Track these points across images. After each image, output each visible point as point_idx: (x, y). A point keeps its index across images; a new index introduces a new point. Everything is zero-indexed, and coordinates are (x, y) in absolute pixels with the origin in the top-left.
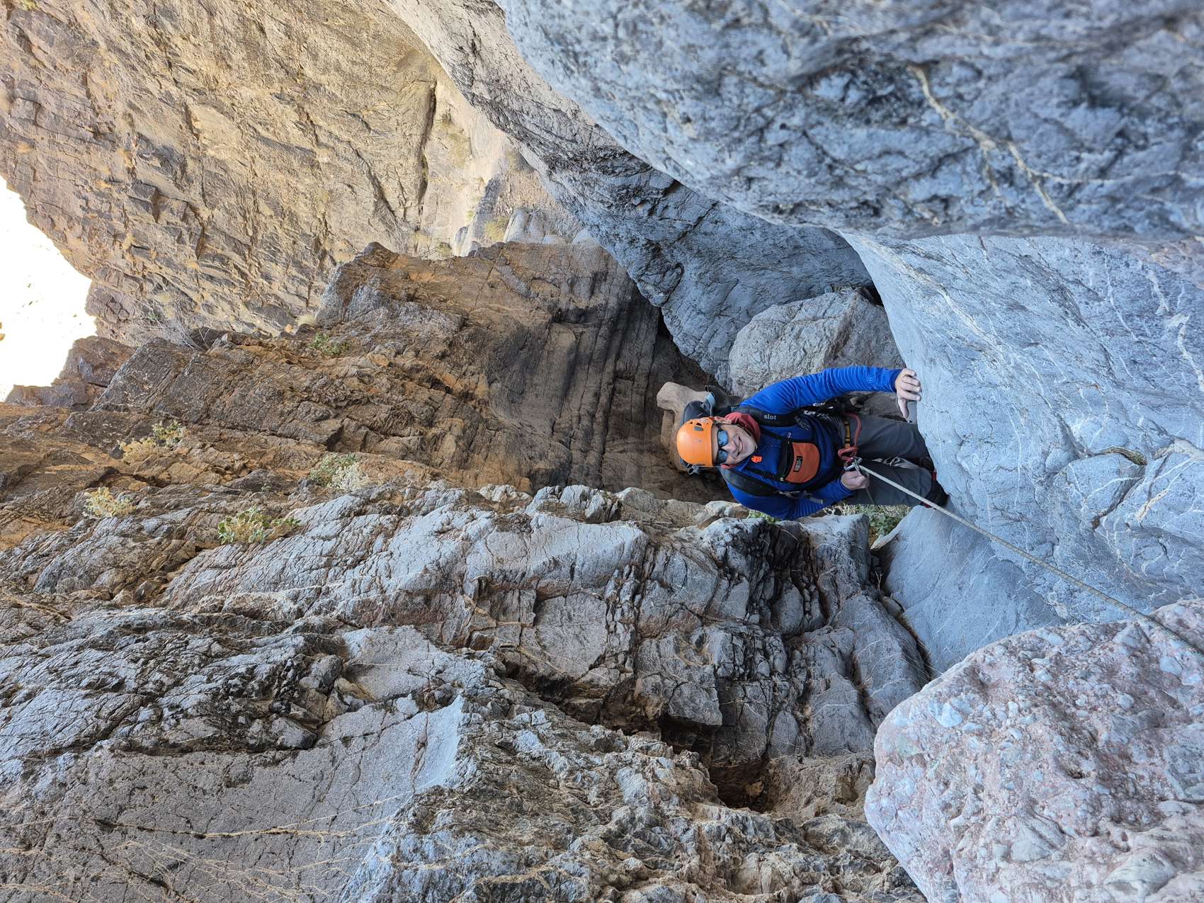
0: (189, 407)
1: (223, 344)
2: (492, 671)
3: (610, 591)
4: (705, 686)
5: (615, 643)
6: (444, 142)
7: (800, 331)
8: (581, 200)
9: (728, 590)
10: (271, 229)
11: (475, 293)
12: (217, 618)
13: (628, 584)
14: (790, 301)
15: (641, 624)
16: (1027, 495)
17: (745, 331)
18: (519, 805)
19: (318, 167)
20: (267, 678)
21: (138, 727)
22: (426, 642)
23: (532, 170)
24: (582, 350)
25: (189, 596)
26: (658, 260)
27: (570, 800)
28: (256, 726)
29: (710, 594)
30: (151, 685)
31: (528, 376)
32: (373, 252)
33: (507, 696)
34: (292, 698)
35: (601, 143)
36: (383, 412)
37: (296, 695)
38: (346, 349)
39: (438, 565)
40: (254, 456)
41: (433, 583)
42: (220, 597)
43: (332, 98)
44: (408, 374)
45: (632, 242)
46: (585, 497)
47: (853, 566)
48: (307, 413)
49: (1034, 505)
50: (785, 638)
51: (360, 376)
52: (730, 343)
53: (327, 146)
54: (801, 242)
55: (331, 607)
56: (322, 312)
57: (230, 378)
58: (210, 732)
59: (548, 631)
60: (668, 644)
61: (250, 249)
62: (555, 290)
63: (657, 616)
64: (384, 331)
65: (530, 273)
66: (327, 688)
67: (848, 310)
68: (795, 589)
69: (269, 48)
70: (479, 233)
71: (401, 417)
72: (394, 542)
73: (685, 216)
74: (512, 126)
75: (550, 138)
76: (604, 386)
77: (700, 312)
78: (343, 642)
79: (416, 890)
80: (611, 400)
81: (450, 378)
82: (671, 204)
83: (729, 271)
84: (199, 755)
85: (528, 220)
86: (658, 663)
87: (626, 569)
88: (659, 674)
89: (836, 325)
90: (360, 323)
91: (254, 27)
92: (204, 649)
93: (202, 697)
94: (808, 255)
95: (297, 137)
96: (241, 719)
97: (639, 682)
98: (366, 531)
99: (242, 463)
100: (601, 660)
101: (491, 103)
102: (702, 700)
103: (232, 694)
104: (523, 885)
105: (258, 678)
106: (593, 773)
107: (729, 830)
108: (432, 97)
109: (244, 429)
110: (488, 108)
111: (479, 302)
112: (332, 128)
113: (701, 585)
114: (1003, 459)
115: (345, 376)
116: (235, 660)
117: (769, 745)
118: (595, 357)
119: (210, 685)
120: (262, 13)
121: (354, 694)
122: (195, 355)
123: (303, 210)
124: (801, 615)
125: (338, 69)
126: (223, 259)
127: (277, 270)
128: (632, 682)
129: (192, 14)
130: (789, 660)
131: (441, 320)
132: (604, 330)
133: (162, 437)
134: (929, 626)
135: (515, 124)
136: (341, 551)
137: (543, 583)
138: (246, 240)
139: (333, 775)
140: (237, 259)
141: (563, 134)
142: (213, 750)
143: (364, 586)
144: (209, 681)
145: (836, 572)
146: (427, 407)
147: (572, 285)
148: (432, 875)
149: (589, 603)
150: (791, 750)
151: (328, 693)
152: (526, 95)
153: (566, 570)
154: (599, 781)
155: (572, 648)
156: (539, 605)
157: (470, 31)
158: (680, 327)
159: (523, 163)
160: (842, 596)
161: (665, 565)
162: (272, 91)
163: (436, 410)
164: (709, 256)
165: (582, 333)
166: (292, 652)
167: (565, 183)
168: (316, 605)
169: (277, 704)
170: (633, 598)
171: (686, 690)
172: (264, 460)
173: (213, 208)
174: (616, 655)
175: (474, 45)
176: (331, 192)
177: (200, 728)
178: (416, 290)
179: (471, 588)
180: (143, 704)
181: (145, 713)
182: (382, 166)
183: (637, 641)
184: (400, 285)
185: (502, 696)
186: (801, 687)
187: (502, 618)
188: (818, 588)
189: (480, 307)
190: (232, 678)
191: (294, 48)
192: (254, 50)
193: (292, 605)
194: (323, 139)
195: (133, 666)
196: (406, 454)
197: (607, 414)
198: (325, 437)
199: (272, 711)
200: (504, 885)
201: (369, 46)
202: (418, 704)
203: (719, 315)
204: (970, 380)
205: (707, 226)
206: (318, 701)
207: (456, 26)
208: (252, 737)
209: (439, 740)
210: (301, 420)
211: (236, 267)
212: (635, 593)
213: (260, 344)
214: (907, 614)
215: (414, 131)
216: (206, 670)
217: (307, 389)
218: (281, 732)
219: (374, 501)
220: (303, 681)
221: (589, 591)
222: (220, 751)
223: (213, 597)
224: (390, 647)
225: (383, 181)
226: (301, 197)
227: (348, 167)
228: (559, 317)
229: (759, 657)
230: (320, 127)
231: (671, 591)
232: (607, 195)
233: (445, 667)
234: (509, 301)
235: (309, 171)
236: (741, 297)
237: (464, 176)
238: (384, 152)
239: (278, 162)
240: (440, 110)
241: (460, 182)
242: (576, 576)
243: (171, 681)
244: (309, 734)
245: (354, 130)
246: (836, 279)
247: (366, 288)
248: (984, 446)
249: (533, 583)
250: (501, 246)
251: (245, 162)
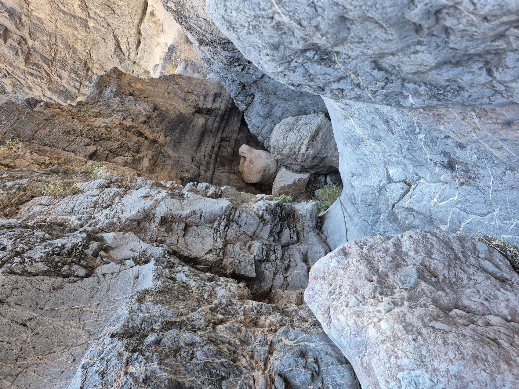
0: (24, 134)
1: (41, 106)
2: (166, 252)
3: (216, 225)
4: (250, 263)
5: (216, 245)
6: (150, 24)
7: (300, 128)
8: (212, 60)
9: (262, 228)
10: (63, 54)
11: (161, 95)
12: (44, 225)
13: (223, 222)
14: (297, 115)
15: (227, 238)
16: (373, 196)
17: (277, 126)
18: (178, 297)
19: (89, 28)
20: (71, 249)
21: (14, 265)
22: (139, 239)
23: (192, 43)
24: (208, 126)
25: (30, 216)
26: (244, 91)
27: (197, 296)
28: (66, 267)
29: (255, 229)
30: (19, 249)
31: (183, 135)
32: (114, 71)
33: (172, 261)
34: (81, 257)
35: (223, 37)
36: (116, 145)
37: (83, 256)
38: (99, 114)
39: (144, 210)
40: (55, 158)
41: (142, 217)
42: (45, 217)
44: (128, 129)
45: (233, 82)
46: (207, 188)
47: (310, 222)
48: (80, 142)
49: (375, 200)
50: (282, 247)
51: (106, 128)
52: (271, 131)
53: (94, 19)
55: (96, 224)
56: (89, 96)
57: (45, 122)
58: (46, 268)
59: (189, 239)
60: (237, 247)
61: (52, 63)
62: (197, 98)
63: (234, 236)
64: (118, 108)
65: (186, 89)
66: (96, 254)
67: (320, 122)
68: (288, 229)
70: (164, 68)
71: (124, 148)
72: (124, 200)
73: (257, 73)
74: (184, 23)
75: (201, 31)
76: (216, 143)
77: (260, 116)
78: (103, 237)
79: (138, 322)
80: (219, 150)
81: (147, 133)
82: (251, 68)
83: (273, 99)
84: (42, 277)
85: (187, 65)
86: (233, 253)
87: (223, 217)
88: (233, 258)
89: (314, 127)
90: (107, 104)
92: (42, 236)
93: (42, 254)
94: (306, 97)
95: (79, 12)
96: (59, 264)
97: (225, 260)
98: (111, 194)
99: (49, 161)
100: (210, 251)
101: (175, 12)
102: (249, 268)
103: (55, 254)
104: (179, 322)
105: (67, 249)
106: (206, 288)
107: (256, 308)
108: (146, 3)
109: (50, 146)
110: (174, 13)
111: (163, 100)
112: (97, 11)
113: (252, 225)
115: (99, 127)
116: (56, 241)
117: (272, 285)
118: (213, 130)
119: (46, 250)
121: (107, 257)
122: (28, 110)
123: (79, 47)
124: (289, 239)
126: (38, 66)
127: (65, 74)
128: (222, 260)
130: (283, 255)
131: (145, 106)
132: (218, 119)
133: (12, 146)
134: (335, 244)
135: (186, 22)
136: (100, 202)
137: (188, 220)
138: (50, 58)
139: (98, 288)
140: (45, 66)
141: (207, 30)
142: (47, 275)
143: (111, 216)
144: (45, 248)
145: (304, 223)
146: (136, 144)
147: (205, 97)
148: (144, 317)
149: (207, 229)
150: (281, 287)
151: (96, 257)
152: (192, 10)
153: (198, 216)
154: (208, 291)
155: (199, 246)
156: (186, 229)
158: (251, 121)
159: (187, 40)
160: (305, 232)
161: (239, 216)
163: (141, 146)
164: (265, 92)
165: (208, 119)
166: (81, 239)
167: (206, 51)
168: (89, 223)
169: (75, 259)
170: (225, 228)
171: (243, 264)
172: (60, 161)
173: (35, 40)
174: (216, 250)
176: (94, 40)
177: (41, 266)
178: (134, 91)
179: (158, 220)
180: (16, 256)
181: (17, 260)
182: (120, 31)
183: (225, 245)
184: (126, 88)
185: (170, 261)
186: (287, 265)
187: (170, 233)
188: (296, 229)
189: (163, 102)
190: (55, 248)
193: (78, 222)
194: (92, 15)
195: (10, 241)
196: (126, 164)
197: (217, 155)
198: (89, 154)
199: (72, 262)
200: (172, 322)
202: (135, 262)
203: (268, 118)
204: (358, 152)
205: (266, 79)
206: (92, 260)
208: (64, 272)
209: (144, 276)
210: (78, 145)
211: (45, 70)
212: (226, 226)
213: (59, 108)
214: (328, 240)
215: (136, 17)
216: (43, 244)
217: (81, 131)
218: (77, 270)
219: (114, 182)
220: (86, 251)
221: (207, 224)
222: (50, 276)
223: (42, 217)
224: (123, 240)
225: (119, 38)
226: (79, 40)
227: (104, 30)
228: (198, 111)
229: (272, 253)
230: (91, 9)
231: (240, 226)
232: (224, 59)
233: (146, 249)
234: (176, 101)
235: (84, 29)
236: (278, 111)
237: (158, 41)
238: (121, 25)
239: (69, 23)
240: (149, 9)
241: (156, 44)
242: (202, 218)
243: (28, 248)
244: (88, 272)
245: (107, 13)
246: (316, 108)
247: (110, 88)
248: (361, 177)
249: (184, 220)
250: (174, 76)
251: (52, 20)
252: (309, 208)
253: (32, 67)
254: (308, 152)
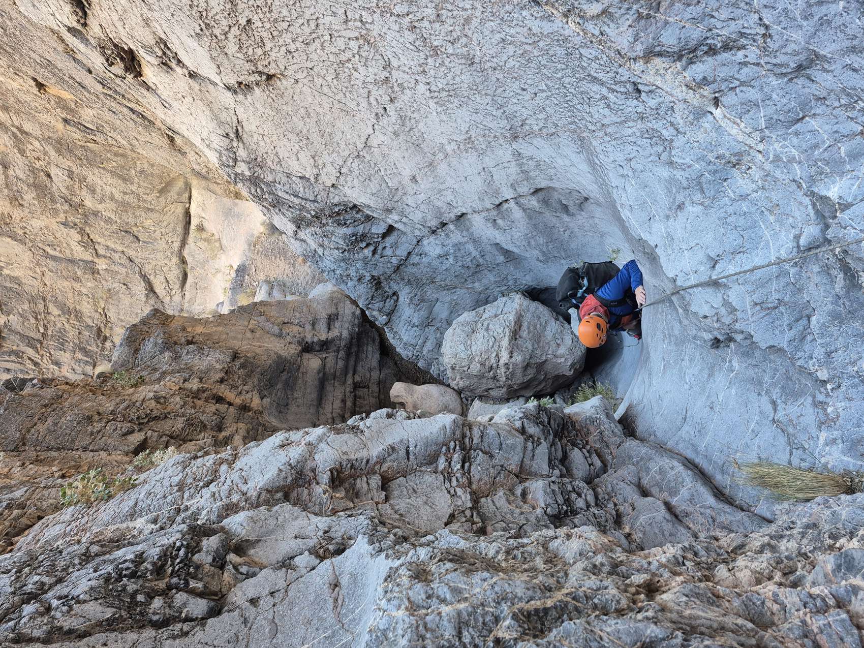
0: (6, 438)
1: (34, 385)
3: (442, 464)
5: (460, 503)
6: (198, 244)
7: (488, 325)
8: (320, 251)
9: (533, 451)
10: (59, 325)
11: (240, 336)
13: (456, 456)
14: (475, 309)
15: (474, 487)
17: (449, 333)
19: (98, 273)
20: (159, 559)
21: (25, 621)
22: (304, 513)
23: (281, 233)
24: (327, 369)
26: (380, 292)
28: (157, 603)
29: (521, 454)
30: (30, 586)
31: (289, 392)
32: (154, 315)
34: (188, 574)
35: (335, 201)
36: (180, 424)
37: (192, 570)
38: (142, 381)
39: (290, 465)
41: (290, 479)
42: (75, 538)
43: (108, 221)
44: (196, 395)
45: (360, 279)
46: (391, 414)
47: (613, 426)
48: (114, 430)
49: (791, 286)
50: (585, 481)
52: (439, 345)
53: (105, 257)
54: (481, 261)
55: (195, 517)
56: (116, 362)
57: (43, 410)
58: (109, 613)
59: (402, 504)
60: (500, 497)
61: (41, 343)
62: (301, 329)
63: (485, 478)
64: (171, 368)
65: (280, 320)
66: (220, 563)
67: (517, 307)
68: (576, 449)
69: (55, 188)
70: (233, 301)
71: (196, 426)
72: (239, 465)
73: (398, 253)
74: (267, 196)
75: (297, 201)
76: (348, 394)
78: (223, 527)
80: (354, 404)
81: (230, 395)
82: (388, 245)
83: (430, 292)
84: (102, 637)
85: (272, 288)
86: (498, 513)
87: (452, 445)
88: (502, 521)
89: (512, 317)
90: (149, 366)
91: (42, 174)
93: (93, 583)
94: (486, 272)
95: (80, 253)
96: (140, 598)
97: (489, 529)
98: (208, 464)
99: (61, 473)
100: (452, 517)
101: (250, 179)
103: (125, 576)
104: (555, 607)
105: (150, 560)
106: (529, 548)
108: (187, 214)
109: (58, 449)
110: (248, 184)
111: (244, 343)
112: (109, 243)
113: (513, 447)
114: (757, 260)
115: (143, 400)
116: (119, 553)
118: (338, 374)
119: (99, 573)
120: (49, 163)
121: (247, 564)
123: (86, 308)
124: (588, 467)
125: (112, 198)
126: (18, 354)
127: (65, 357)
130: (596, 496)
131: (217, 355)
132: (342, 354)
135: (270, 193)
136: (189, 481)
137: (385, 467)
138: (39, 336)
139: (248, 635)
140: (30, 352)
141: (307, 196)
142: (114, 630)
143: (224, 494)
146: (216, 416)
147: (313, 325)
149: (427, 477)
151: (222, 567)
152: (278, 168)
153: (402, 452)
154: (538, 554)
155: (425, 511)
156: (385, 484)
157: (235, 119)
158: (400, 339)
159: (274, 229)
160: (612, 447)
161: (481, 437)
162: (58, 220)
163: (223, 418)
164: (416, 283)
165: (325, 358)
166: (178, 536)
167: (308, 238)
168: (179, 519)
169: (174, 581)
170: (463, 467)
173: (8, 315)
174: (463, 512)
175: (237, 131)
176: (109, 290)
177: (97, 611)
178: (193, 337)
179: (325, 478)
180: (27, 602)
181: (28, 609)
182: (150, 267)
183: (476, 501)
184: (180, 335)
185: (395, 535)
187: (356, 500)
188: (591, 447)
189: (244, 346)
190: (122, 563)
191: (76, 186)
192: (42, 191)
193: (153, 526)
194: (101, 251)
198: (132, 447)
200: (537, 610)
201: (136, 180)
202: (316, 557)
203: (428, 326)
205: (415, 259)
206: (213, 576)
207: (224, 116)
208: (154, 613)
210: (109, 437)
211: (30, 359)
212: (464, 463)
213: (67, 384)
215: (175, 238)
216: (90, 565)
217: (113, 412)
218: (185, 605)
220: (196, 557)
221: (423, 468)
222: (122, 631)
224: (272, 522)
225: (152, 278)
226: (84, 297)
227: (124, 270)
228: (307, 348)
229: (574, 496)
230: (99, 243)
231: (492, 456)
232: (341, 242)
233: (330, 528)
234: (267, 340)
235: (91, 277)
236: (442, 311)
237: (217, 267)
238: (151, 256)
239: (64, 273)
240: (194, 222)
241: (213, 271)
242: (411, 457)
243: (53, 580)
244: (213, 604)
245: (127, 243)
246: (505, 288)
247: (151, 340)
249: (377, 468)
250: (255, 304)
251: (36, 276)
252: (597, 404)
253: (7, 358)
254: (513, 359)
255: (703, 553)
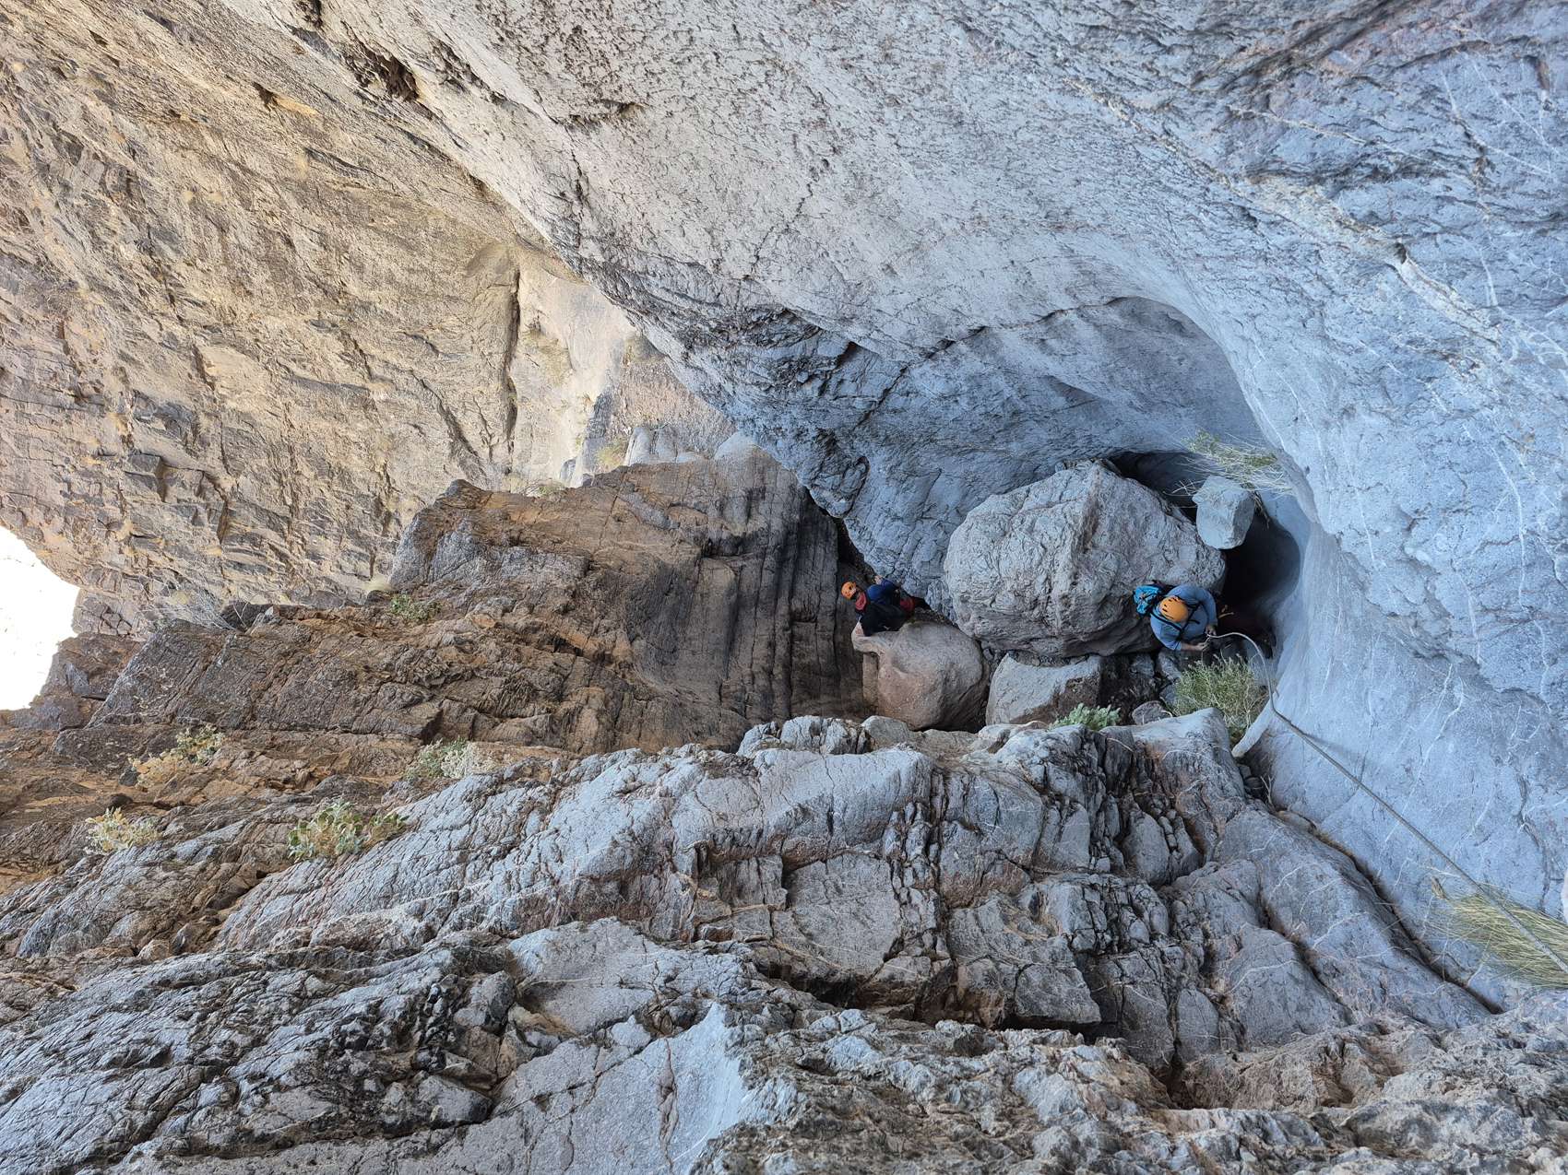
0: (226, 707)
1: (267, 619)
2: (751, 966)
3: (890, 843)
4: (1061, 966)
5: (914, 919)
6: (534, 358)
7: (1033, 522)
8: (728, 387)
9: (1060, 826)
10: (316, 494)
11: (597, 529)
12: (304, 955)
13: (915, 830)
14: (1010, 489)
15: (945, 887)
16: (1540, 574)
17: (958, 534)
18: (883, 1143)
19: (374, 407)
20: (403, 1017)
21: (200, 1115)
22: (639, 938)
23: (662, 356)
24: (744, 588)
25: (254, 937)
26: (834, 457)
27: (959, 1128)
28: (395, 1094)
29: (1036, 832)
30: (215, 1049)
31: (678, 628)
32: (459, 492)
33: (786, 999)
34: (446, 1044)
35: (752, 303)
36: (495, 687)
37: (451, 1038)
38: (436, 611)
39: (631, 833)
40: (322, 761)
41: (629, 860)
42: (303, 929)
43: (386, 318)
44: (522, 636)
45: (799, 435)
46: (816, 731)
47: (1223, 775)
48: (391, 698)
49: (1554, 588)
50: (1156, 884)
51: (459, 644)
52: (941, 554)
53: (383, 380)
54: (1022, 405)
55: (478, 916)
56: (398, 573)
57: (282, 662)
58: (321, 1109)
59: (812, 912)
60: (990, 911)
61: (289, 523)
62: (700, 516)
63: (966, 873)
64: (484, 587)
65: (664, 499)
66: (496, 1025)
67: (1091, 489)
68: (1148, 817)
69: (300, 263)
70: (590, 462)
71: (520, 691)
72: (555, 819)
73: (866, 390)
74: (633, 295)
75: (685, 305)
76: (779, 633)
77: (896, 518)
78: (510, 954)
80: (790, 651)
81: (578, 637)
82: (847, 377)
83: (928, 459)
84: (305, 1150)
85: (654, 439)
86: (983, 941)
87: (909, 810)
88: (989, 956)
89: (1079, 509)
90: (450, 582)
91: (279, 240)
92: (296, 987)
93: (301, 1056)
94: (1031, 424)
95: (344, 373)
96: (369, 1085)
97: (963, 972)
98: (510, 810)
99: (306, 771)
100: (899, 945)
101: (604, 268)
102: (1062, 987)
103: (350, 1046)
105: (388, 1018)
106: (976, 1084)
107: (1241, 1141)
108: (514, 304)
109: (305, 728)
110: (601, 275)
111: (605, 540)
112: (389, 357)
113: (1021, 819)
114: (1490, 528)
115: (438, 646)
116: (346, 997)
117: (1177, 1043)
118: (763, 596)
119: (312, 1037)
120: (289, 222)
121: (540, 1028)
122: (233, 635)
123: (356, 464)
124: (1167, 853)
125: (391, 280)
126: (255, 540)
127: (327, 546)
128: (952, 973)
129: (198, 233)
130: (1172, 917)
131: (559, 565)
132: (770, 561)
133: (191, 751)
134: (1368, 835)
135: (639, 291)
136: (479, 841)
137: (789, 845)
138: (284, 511)
139: (528, 1159)
140: (272, 536)
141: (702, 296)
142: (328, 1139)
143: (524, 879)
144: (308, 1031)
145: (1200, 787)
146: (553, 676)
147: (721, 509)
149: (862, 866)
150: (1215, 1045)
151: (500, 1032)
152: (650, 249)
153: (821, 820)
154: (991, 1096)
155: (853, 932)
156: (790, 874)
157: (574, 169)
158: (872, 541)
159: (649, 348)
160: (1218, 818)
161: (964, 797)
162: (308, 317)
163: (566, 678)
164: (899, 442)
165: (742, 568)
166: (436, 974)
167: (709, 367)
168: (454, 917)
169: (424, 1055)
170: (926, 851)
171: (1035, 976)
172: (338, 766)
173: (238, 475)
174: (919, 936)
175: (579, 188)
176: (392, 436)
177: (303, 1105)
178: (521, 531)
179: (686, 861)
180: (205, 1079)
181: (209, 1093)
182: (456, 397)
183: (944, 914)
184: (499, 528)
185: (777, 1001)
186: (1201, 951)
187: (737, 901)
188: (1178, 814)
189: (605, 546)
190: (347, 1021)
191: (333, 260)
192: (280, 268)
193: (416, 923)
194: (377, 371)
195: (182, 1024)
196: (532, 738)
197: (788, 667)
198: (418, 728)
199: (416, 1067)
201: (429, 248)
202: (647, 1029)
203: (921, 518)
204: (1424, 418)
205: (896, 401)
206: (485, 1045)
207: (555, 164)
209: (696, 1077)
210: (384, 709)
211: (272, 547)
212: (928, 843)
213: (319, 616)
214: (1325, 827)
215: (495, 348)
216: (302, 1017)
217: (389, 667)
218: (436, 1099)
219: (510, 779)
220: (460, 1015)
221: (857, 848)
222: (339, 1140)
223: (293, 930)
224: (586, 952)
225: (459, 415)
226: (354, 447)
227: (414, 403)
228: (710, 550)
229: (1128, 915)
230: (373, 357)
231: (980, 834)
232: (763, 373)
233: (676, 971)
234: (642, 535)
235: (362, 413)
236: (946, 491)
237: (564, 398)
238: (458, 379)
239: (320, 407)
240: (526, 319)
241: (559, 405)
242: (836, 827)
243: (247, 1040)
244: (479, 1098)
245: (417, 356)
246: (1069, 452)
247: (453, 536)
248: (1454, 519)
249: (776, 845)
250: (624, 470)
251: (277, 411)
252: (1199, 731)
253: (238, 546)
254: (1079, 588)
255: (1278, 1135)
